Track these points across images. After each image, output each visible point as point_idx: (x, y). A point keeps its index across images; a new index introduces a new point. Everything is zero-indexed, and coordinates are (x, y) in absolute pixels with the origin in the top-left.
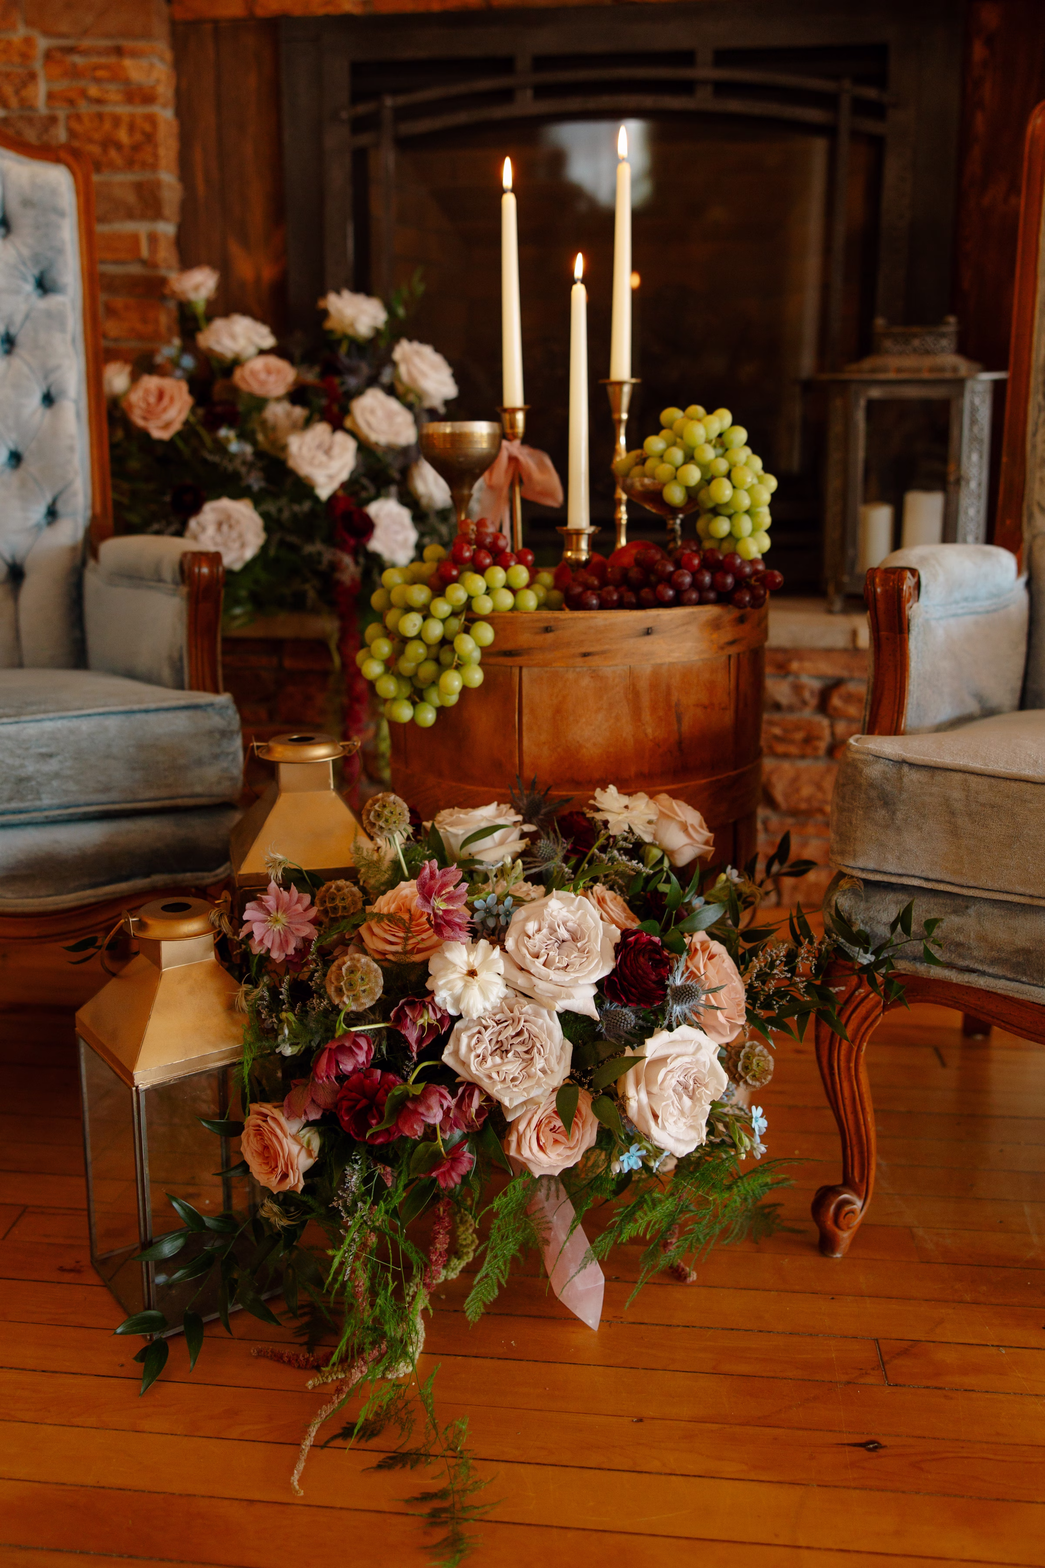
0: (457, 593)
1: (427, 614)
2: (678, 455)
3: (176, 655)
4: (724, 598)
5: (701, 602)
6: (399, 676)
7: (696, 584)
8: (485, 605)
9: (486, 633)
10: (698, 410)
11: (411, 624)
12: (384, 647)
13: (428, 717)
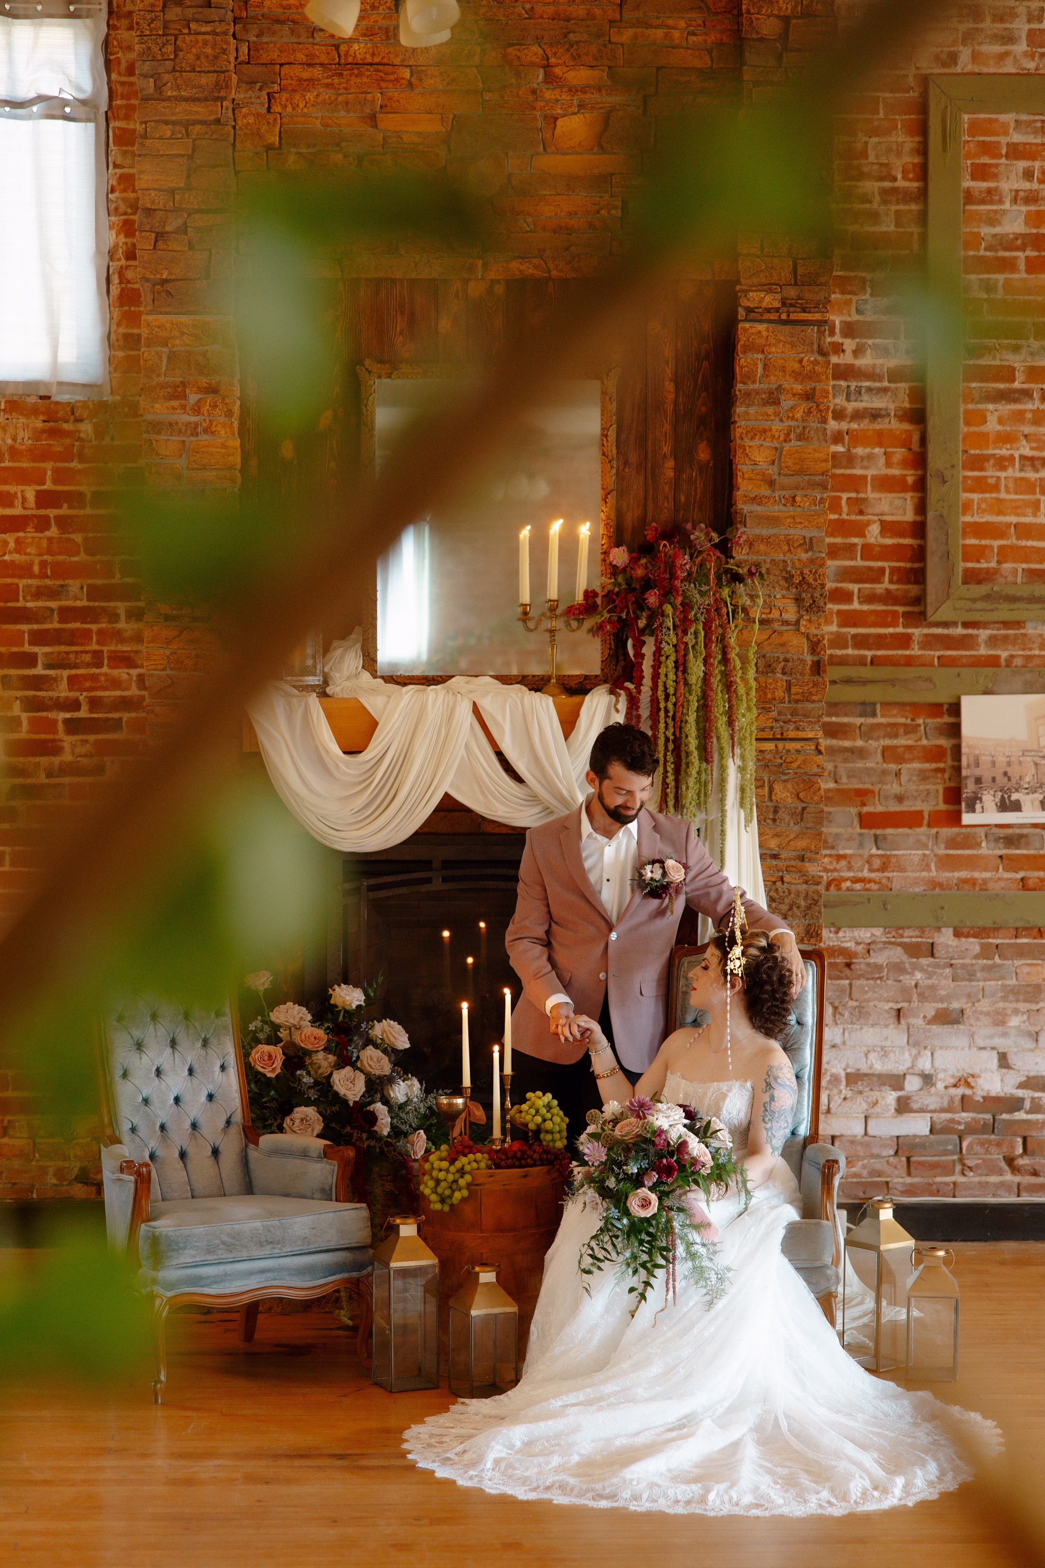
0: (458, 1164)
1: (447, 1171)
2: (533, 1111)
3: (327, 1188)
4: (550, 1163)
5: (542, 1165)
6: (436, 1193)
7: (541, 1159)
8: (468, 1168)
9: (468, 1178)
10: (539, 1093)
11: (442, 1175)
12: (431, 1184)
13: (446, 1208)
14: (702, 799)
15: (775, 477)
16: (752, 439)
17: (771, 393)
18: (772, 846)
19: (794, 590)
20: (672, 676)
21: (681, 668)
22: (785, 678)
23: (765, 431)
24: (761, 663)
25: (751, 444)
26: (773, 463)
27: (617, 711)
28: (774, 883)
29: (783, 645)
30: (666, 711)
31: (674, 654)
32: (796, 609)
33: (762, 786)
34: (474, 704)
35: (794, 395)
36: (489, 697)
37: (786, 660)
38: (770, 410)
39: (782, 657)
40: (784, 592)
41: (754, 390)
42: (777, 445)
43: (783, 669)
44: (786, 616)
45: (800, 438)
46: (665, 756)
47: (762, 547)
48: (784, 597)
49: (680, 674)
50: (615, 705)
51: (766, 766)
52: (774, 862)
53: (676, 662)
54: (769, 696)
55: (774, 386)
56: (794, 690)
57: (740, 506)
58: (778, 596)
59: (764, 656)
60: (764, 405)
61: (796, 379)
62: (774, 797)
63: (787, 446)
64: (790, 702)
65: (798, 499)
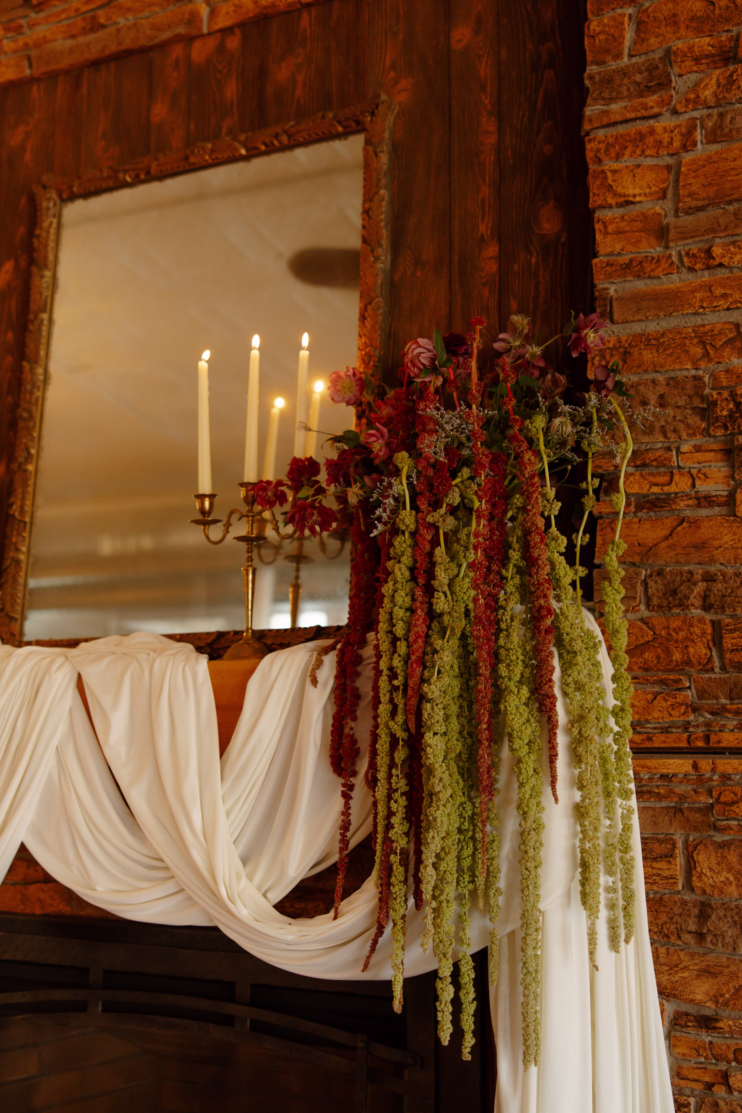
14: (481, 881)
15: (670, 219)
16: (618, 157)
17: (651, 68)
18: (699, 997)
19: (720, 432)
20: (402, 598)
21: (421, 581)
22: (708, 617)
23: (641, 137)
24: (655, 587)
25: (615, 166)
26: (664, 197)
27: (314, 682)
28: (709, 1086)
29: (701, 546)
30: (393, 675)
31: (409, 551)
32: (725, 470)
33: (669, 856)
34: (79, 676)
35: (697, 60)
36: (105, 662)
37: (709, 578)
38: (652, 99)
39: (699, 571)
40: (699, 440)
41: (617, 71)
42: (670, 161)
43: (705, 597)
44: (703, 487)
45: (712, 138)
46: (390, 776)
47: (648, 356)
48: (698, 449)
49: (419, 593)
50: (314, 670)
51: (678, 810)
52: (706, 1038)
53: (412, 570)
54: (677, 656)
55: (659, 54)
56: (728, 642)
57: (600, 285)
58: (685, 448)
59: (660, 573)
60: (641, 95)
61: (699, 32)
62: (696, 883)
63: (687, 157)
64: (723, 668)
65: (717, 251)
